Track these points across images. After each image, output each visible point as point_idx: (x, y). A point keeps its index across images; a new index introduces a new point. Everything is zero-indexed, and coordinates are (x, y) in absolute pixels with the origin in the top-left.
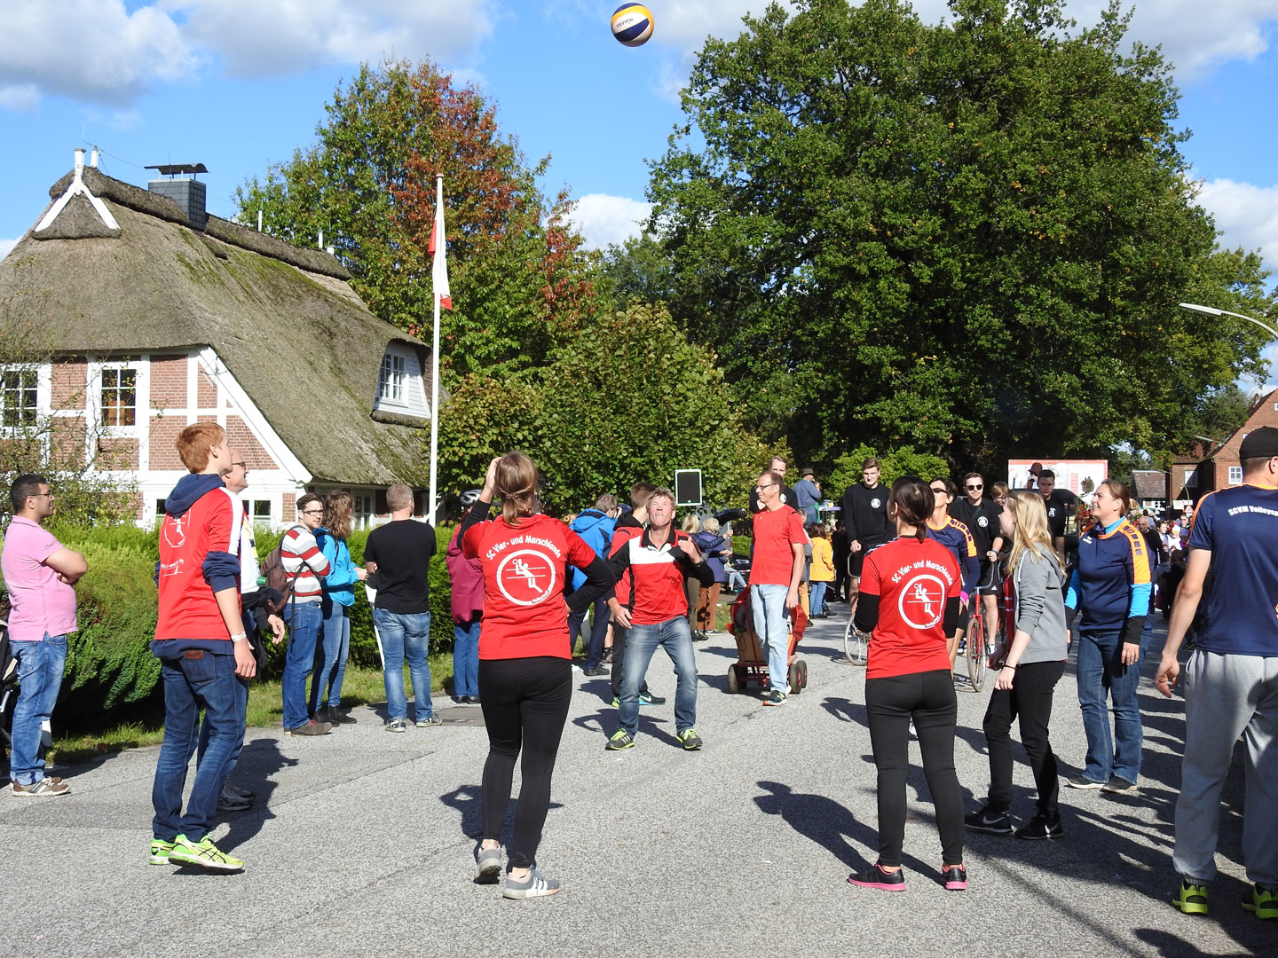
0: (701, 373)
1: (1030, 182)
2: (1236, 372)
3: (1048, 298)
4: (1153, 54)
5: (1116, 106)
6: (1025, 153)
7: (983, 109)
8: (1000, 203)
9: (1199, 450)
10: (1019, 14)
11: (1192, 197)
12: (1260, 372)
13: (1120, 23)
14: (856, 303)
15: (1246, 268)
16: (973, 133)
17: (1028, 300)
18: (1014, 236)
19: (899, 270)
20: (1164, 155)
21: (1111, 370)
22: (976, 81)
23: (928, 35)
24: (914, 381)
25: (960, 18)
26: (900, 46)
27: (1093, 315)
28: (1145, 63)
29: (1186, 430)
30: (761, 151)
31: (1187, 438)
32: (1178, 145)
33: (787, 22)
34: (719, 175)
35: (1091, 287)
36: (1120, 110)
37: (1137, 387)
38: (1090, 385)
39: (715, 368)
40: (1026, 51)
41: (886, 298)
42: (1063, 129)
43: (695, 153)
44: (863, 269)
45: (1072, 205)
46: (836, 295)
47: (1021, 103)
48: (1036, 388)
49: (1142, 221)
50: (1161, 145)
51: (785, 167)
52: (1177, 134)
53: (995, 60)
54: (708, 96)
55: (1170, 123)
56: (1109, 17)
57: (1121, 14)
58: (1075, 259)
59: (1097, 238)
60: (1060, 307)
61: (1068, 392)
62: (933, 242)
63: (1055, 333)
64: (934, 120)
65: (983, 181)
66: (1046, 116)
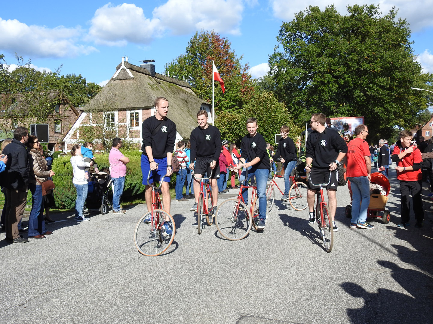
0: (282, 110)
1: (370, 57)
2: (427, 106)
3: (375, 87)
4: (404, 21)
6: (369, 49)
7: (357, 38)
8: (362, 63)
9: (417, 127)
10: (367, 12)
13: (395, 13)
15: (430, 78)
16: (354, 44)
17: (370, 88)
18: (366, 71)
19: (335, 81)
20: (407, 48)
21: (393, 106)
22: (355, 30)
23: (342, 18)
24: (339, 111)
25: (351, 13)
26: (335, 22)
27: (388, 92)
28: (401, 23)
29: (414, 122)
31: (414, 124)
32: (411, 45)
33: (304, 16)
34: (287, 58)
35: (387, 84)
36: (395, 36)
37: (400, 110)
38: (387, 110)
40: (369, 22)
41: (332, 89)
42: (379, 42)
43: (280, 52)
44: (326, 81)
45: (382, 63)
46: (318, 88)
47: (368, 35)
48: (372, 111)
49: (401, 66)
50: (406, 45)
51: (305, 55)
52: (411, 42)
53: (360, 24)
54: (284, 37)
55: (409, 39)
56: (392, 12)
57: (395, 10)
58: (382, 77)
59: (388, 71)
60: (379, 90)
61: (381, 112)
62: (344, 73)
63: (377, 96)
64: (344, 41)
65: (357, 57)
66: (374, 39)
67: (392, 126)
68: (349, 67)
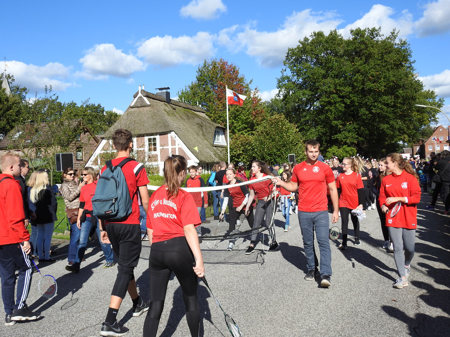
0: (293, 130)
1: (374, 77)
2: (430, 121)
3: (380, 106)
4: (405, 42)
6: (372, 69)
7: (361, 59)
8: (367, 82)
9: (421, 142)
10: (369, 34)
12: (436, 121)
13: (395, 35)
14: (331, 110)
15: (431, 95)
16: (359, 65)
17: (375, 106)
18: (370, 90)
19: (341, 101)
20: (409, 67)
21: (397, 123)
22: (358, 52)
23: (346, 42)
24: (346, 129)
25: (354, 36)
26: (339, 45)
27: (392, 109)
28: (402, 44)
29: (417, 137)
30: (305, 74)
31: (418, 139)
32: (412, 64)
33: (309, 41)
34: (294, 81)
35: (391, 102)
36: (396, 56)
37: (404, 127)
38: (392, 126)
39: (296, 129)
40: (371, 43)
41: (338, 108)
42: (382, 62)
43: (288, 75)
44: (332, 101)
45: (385, 82)
46: (325, 108)
47: (371, 57)
48: (378, 128)
49: (404, 84)
50: (408, 65)
51: (311, 77)
52: (412, 62)
53: (363, 47)
54: (290, 61)
55: (410, 59)
56: (393, 33)
57: (396, 32)
58: (386, 95)
59: (392, 90)
60: (383, 107)
61: (386, 129)
62: (349, 93)
63: (382, 114)
64: (348, 63)
65: (362, 77)
66: (377, 59)
67: (396, 142)
68: (354, 87)
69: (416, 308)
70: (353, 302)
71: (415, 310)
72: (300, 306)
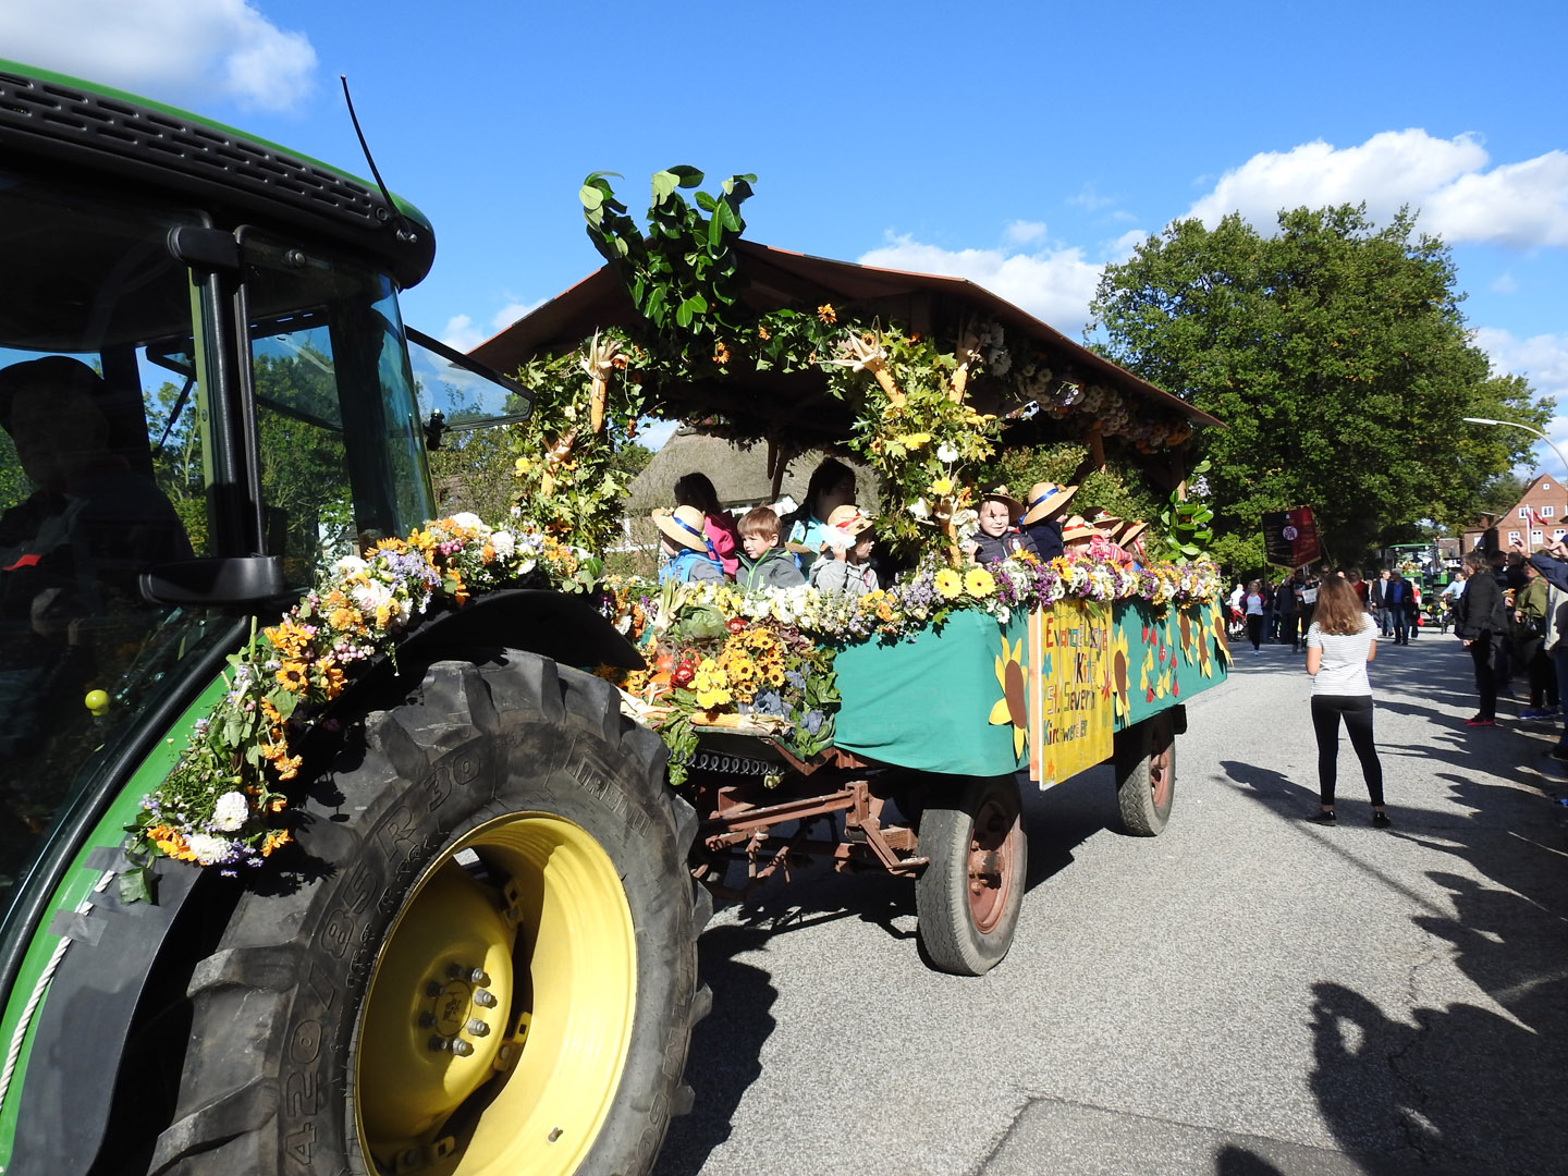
0: (1112, 492)
1: (1344, 342)
2: (1512, 464)
3: (1361, 422)
4: (1435, 241)
5: (1408, 281)
6: (1340, 321)
7: (1307, 293)
8: (1323, 358)
9: (1485, 522)
10: (1331, 224)
11: (1470, 340)
12: (1531, 462)
13: (1409, 222)
14: (1217, 436)
15: (1515, 388)
16: (1300, 311)
17: (1347, 424)
18: (1334, 381)
19: (1250, 410)
20: (1448, 312)
21: (1413, 470)
22: (1301, 274)
23: (1264, 245)
24: (1265, 487)
25: (1287, 231)
26: (1244, 255)
27: (1397, 432)
28: (1429, 248)
29: (1474, 508)
30: (1149, 337)
31: (1475, 514)
32: (1457, 304)
33: (1163, 247)
34: (1118, 356)
35: (1394, 412)
36: (1410, 284)
37: (1433, 481)
38: (1396, 481)
39: (1122, 487)
40: (1338, 249)
41: (1240, 431)
42: (1368, 301)
43: (1102, 343)
44: (1224, 412)
45: (1377, 355)
46: (1204, 432)
47: (1336, 286)
48: (1355, 486)
49: (1431, 362)
50: (1445, 305)
51: (1165, 347)
52: (1457, 297)
53: (1314, 258)
54: (1109, 303)
55: (1451, 289)
56: (1400, 218)
57: (1410, 216)
58: (1381, 393)
59: (1397, 378)
60: (1371, 428)
61: (1379, 488)
62: (1274, 389)
63: (1368, 447)
64: (1271, 305)
65: (1309, 344)
66: (1355, 293)
67: (1412, 522)
68: (1285, 371)
69: (1405, 1000)
70: (1227, 975)
71: (1400, 1003)
72: (1079, 980)
